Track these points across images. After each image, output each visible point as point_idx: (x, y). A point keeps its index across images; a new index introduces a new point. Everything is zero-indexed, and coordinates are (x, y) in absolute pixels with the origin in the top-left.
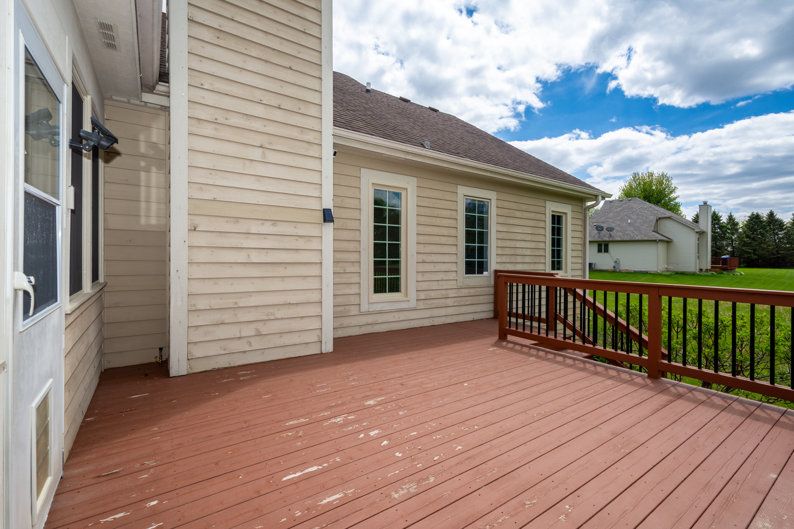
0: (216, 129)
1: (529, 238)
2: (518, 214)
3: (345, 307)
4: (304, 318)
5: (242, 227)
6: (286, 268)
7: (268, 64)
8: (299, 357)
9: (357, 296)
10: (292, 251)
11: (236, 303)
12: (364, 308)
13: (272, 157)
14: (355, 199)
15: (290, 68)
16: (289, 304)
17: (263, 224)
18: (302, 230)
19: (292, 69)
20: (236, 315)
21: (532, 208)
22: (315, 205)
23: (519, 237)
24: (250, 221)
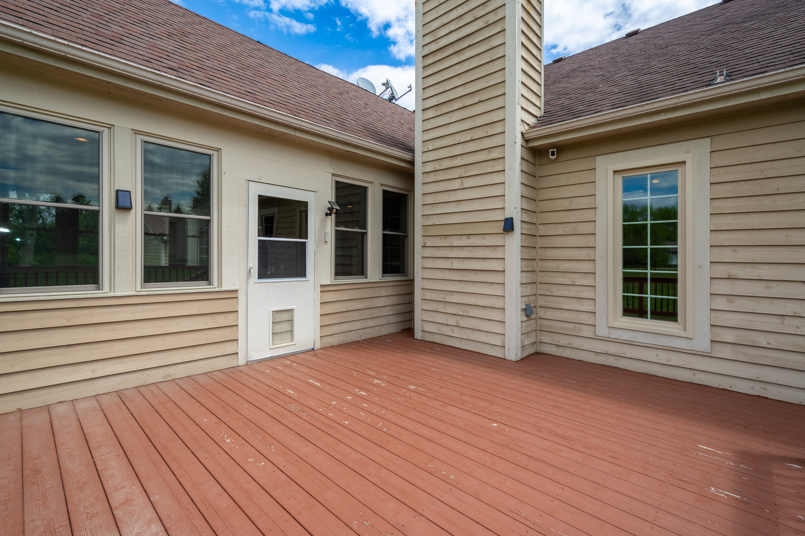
0: (435, 175)
3: (576, 325)
4: (491, 321)
6: (476, 274)
7: (465, 109)
8: (486, 355)
9: (591, 314)
10: (481, 259)
11: (445, 298)
12: (602, 331)
13: (467, 183)
14: (590, 197)
15: (480, 102)
16: (478, 306)
17: (461, 238)
18: (489, 241)
19: (481, 101)
20: (445, 307)
22: (496, 216)
24: (453, 237)
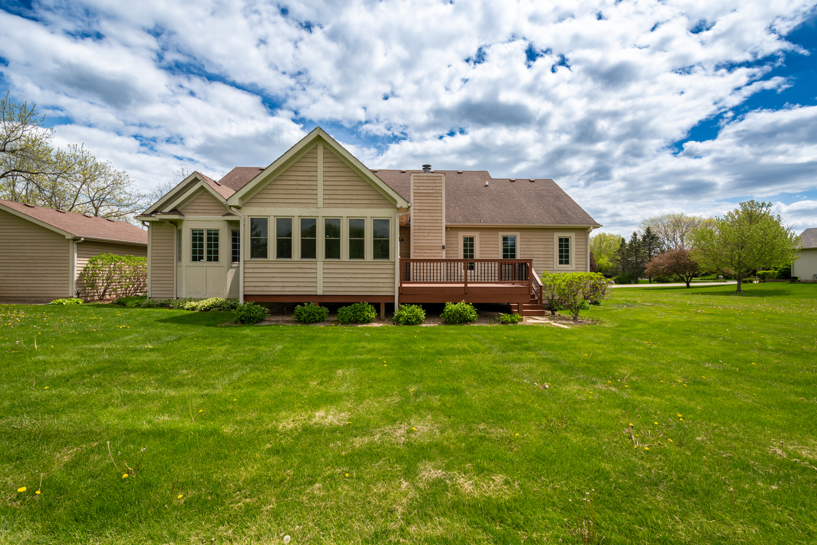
1: (542, 250)
2: (534, 240)
5: (424, 251)
13: (430, 235)
15: (434, 213)
17: (428, 250)
18: (437, 251)
21: (543, 237)
22: (441, 245)
23: (534, 250)
